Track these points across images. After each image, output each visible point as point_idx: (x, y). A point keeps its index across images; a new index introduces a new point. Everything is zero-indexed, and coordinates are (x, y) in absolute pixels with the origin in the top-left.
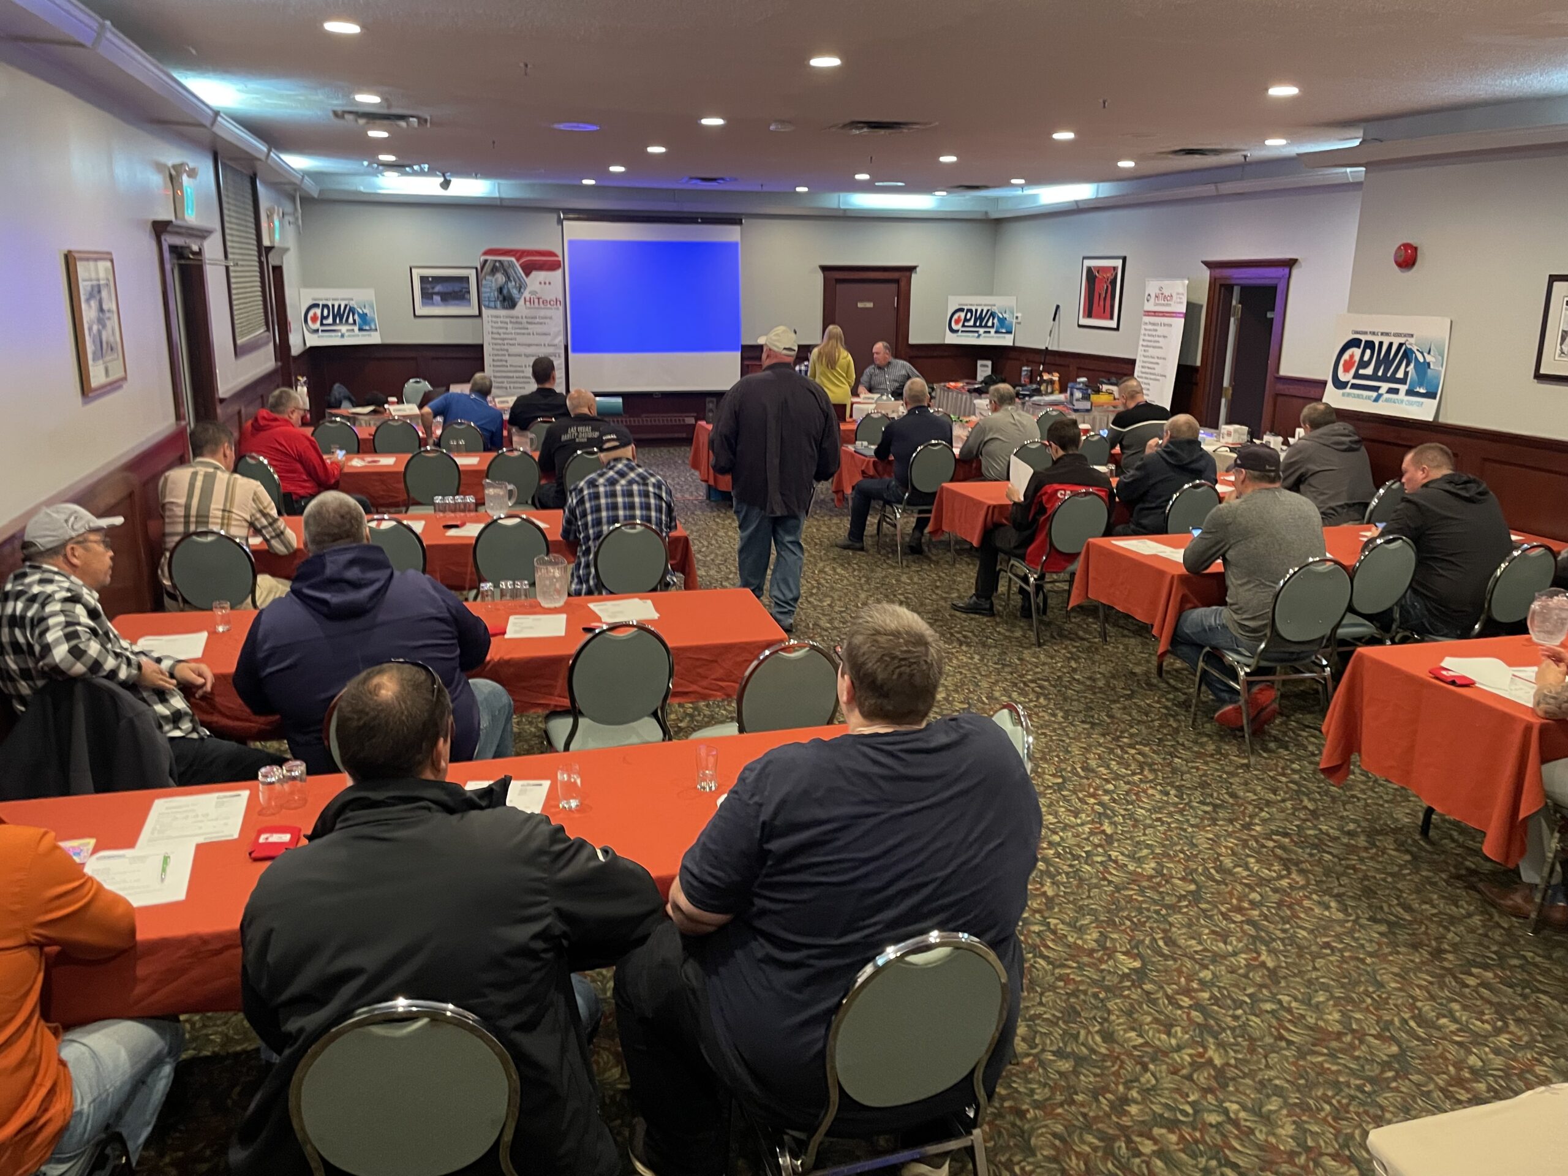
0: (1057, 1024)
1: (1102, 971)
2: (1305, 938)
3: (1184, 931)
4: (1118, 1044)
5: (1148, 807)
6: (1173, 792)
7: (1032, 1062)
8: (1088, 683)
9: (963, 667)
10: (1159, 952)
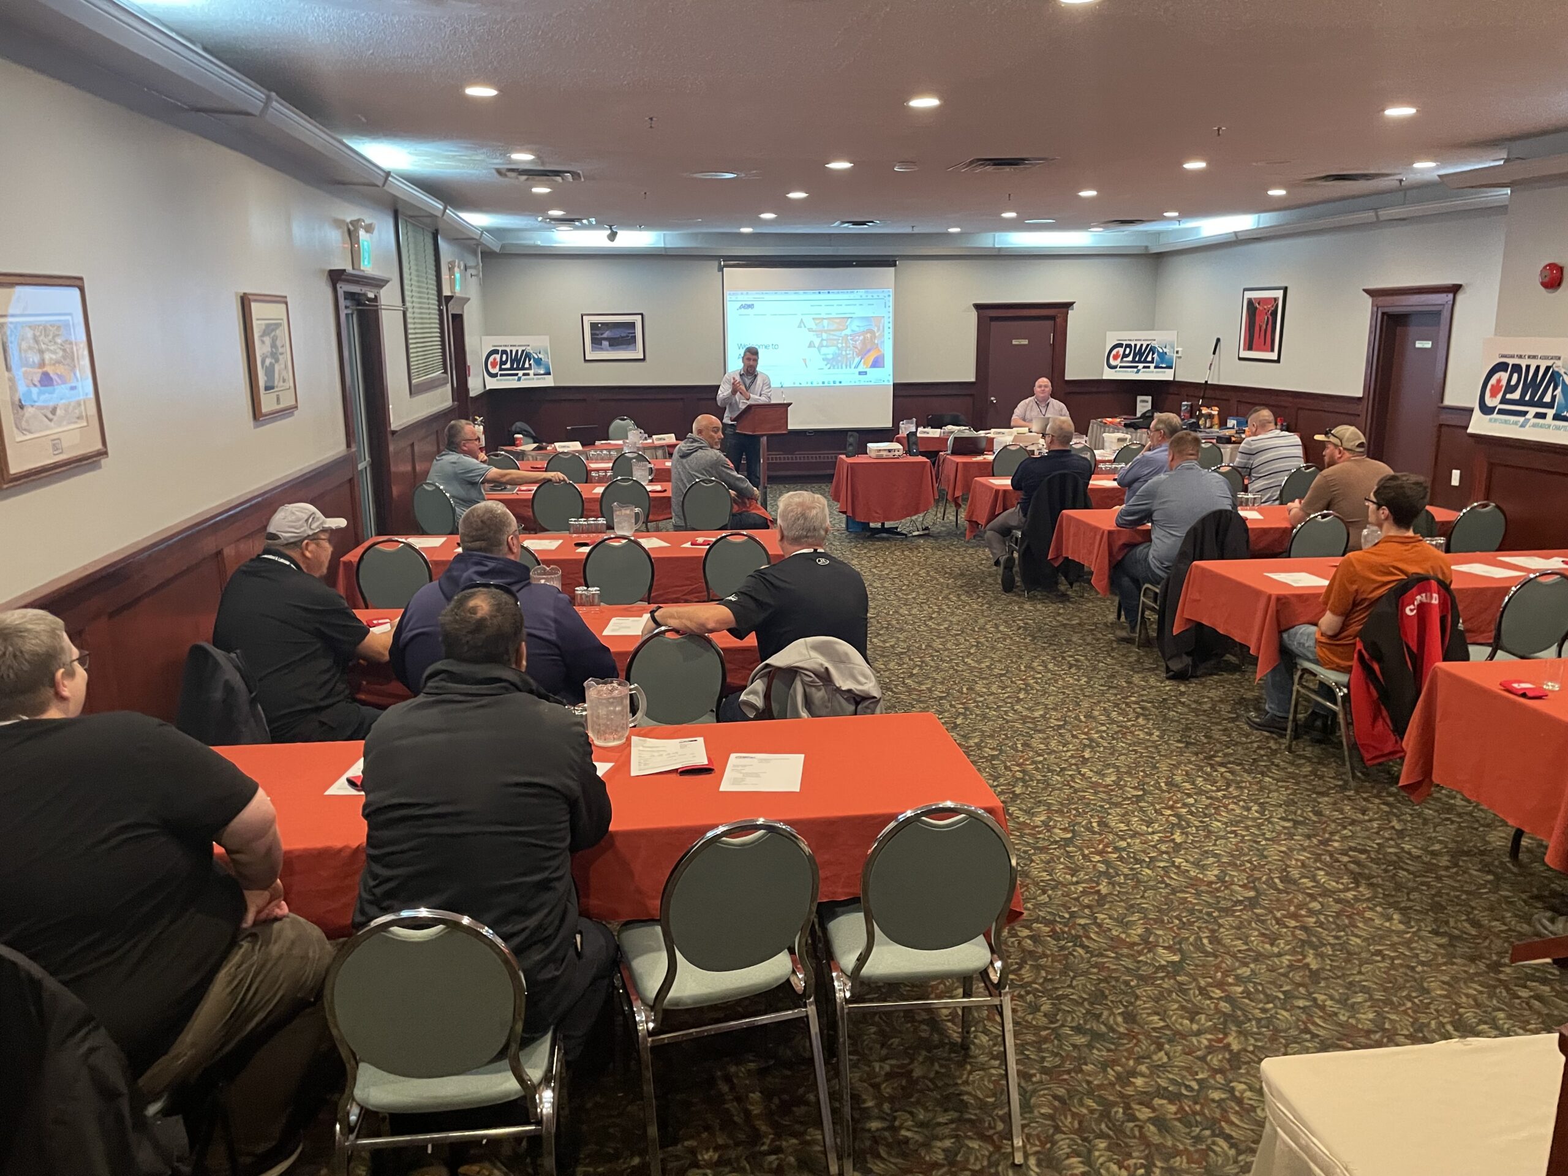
0: (1082, 1004)
1: (1139, 962)
2: (1358, 945)
3: (1233, 931)
4: (1139, 1025)
5: (1225, 820)
6: (1255, 808)
7: (1050, 1035)
8: (1194, 706)
9: (1067, 688)
10: (1200, 948)
